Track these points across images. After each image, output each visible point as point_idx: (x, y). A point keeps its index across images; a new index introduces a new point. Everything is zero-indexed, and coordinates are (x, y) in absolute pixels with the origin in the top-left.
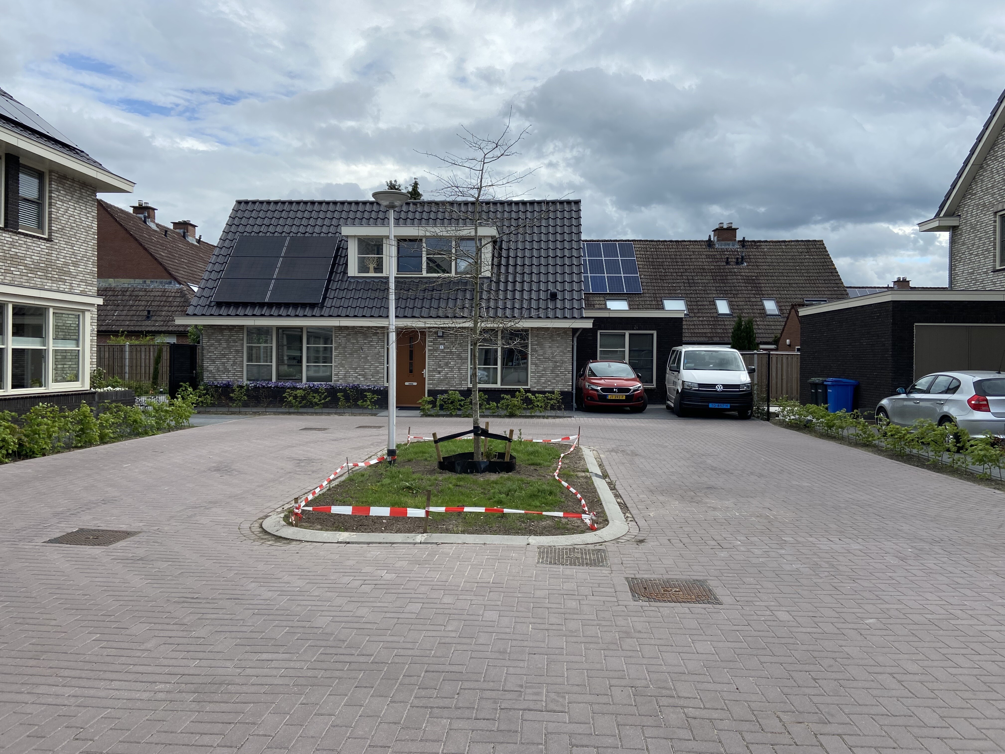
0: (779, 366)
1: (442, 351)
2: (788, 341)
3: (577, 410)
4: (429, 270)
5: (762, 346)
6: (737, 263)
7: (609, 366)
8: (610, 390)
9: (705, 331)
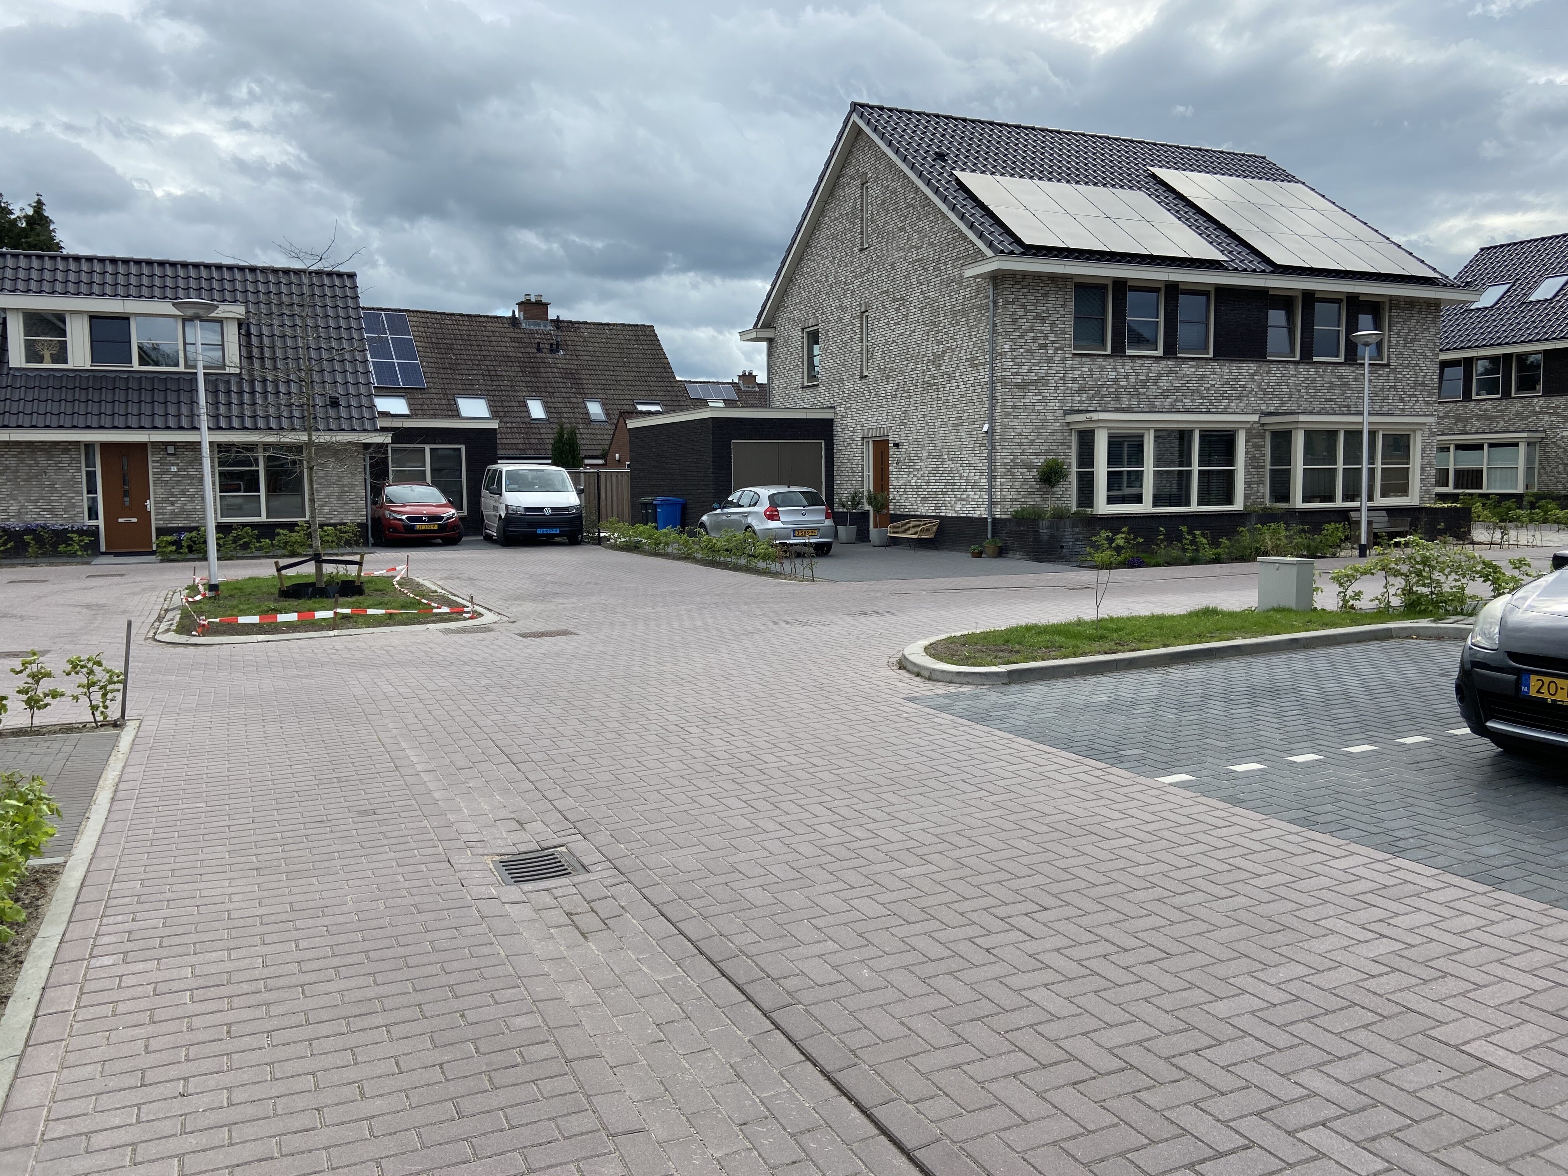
0: (609, 485)
1: (175, 475)
2: (617, 456)
3: (375, 545)
4: (142, 361)
5: (587, 461)
6: (552, 351)
7: (412, 490)
8: (418, 519)
9: (515, 441)
